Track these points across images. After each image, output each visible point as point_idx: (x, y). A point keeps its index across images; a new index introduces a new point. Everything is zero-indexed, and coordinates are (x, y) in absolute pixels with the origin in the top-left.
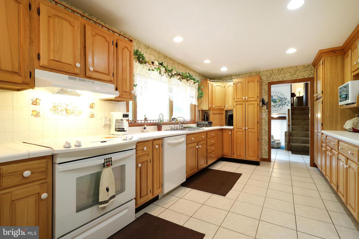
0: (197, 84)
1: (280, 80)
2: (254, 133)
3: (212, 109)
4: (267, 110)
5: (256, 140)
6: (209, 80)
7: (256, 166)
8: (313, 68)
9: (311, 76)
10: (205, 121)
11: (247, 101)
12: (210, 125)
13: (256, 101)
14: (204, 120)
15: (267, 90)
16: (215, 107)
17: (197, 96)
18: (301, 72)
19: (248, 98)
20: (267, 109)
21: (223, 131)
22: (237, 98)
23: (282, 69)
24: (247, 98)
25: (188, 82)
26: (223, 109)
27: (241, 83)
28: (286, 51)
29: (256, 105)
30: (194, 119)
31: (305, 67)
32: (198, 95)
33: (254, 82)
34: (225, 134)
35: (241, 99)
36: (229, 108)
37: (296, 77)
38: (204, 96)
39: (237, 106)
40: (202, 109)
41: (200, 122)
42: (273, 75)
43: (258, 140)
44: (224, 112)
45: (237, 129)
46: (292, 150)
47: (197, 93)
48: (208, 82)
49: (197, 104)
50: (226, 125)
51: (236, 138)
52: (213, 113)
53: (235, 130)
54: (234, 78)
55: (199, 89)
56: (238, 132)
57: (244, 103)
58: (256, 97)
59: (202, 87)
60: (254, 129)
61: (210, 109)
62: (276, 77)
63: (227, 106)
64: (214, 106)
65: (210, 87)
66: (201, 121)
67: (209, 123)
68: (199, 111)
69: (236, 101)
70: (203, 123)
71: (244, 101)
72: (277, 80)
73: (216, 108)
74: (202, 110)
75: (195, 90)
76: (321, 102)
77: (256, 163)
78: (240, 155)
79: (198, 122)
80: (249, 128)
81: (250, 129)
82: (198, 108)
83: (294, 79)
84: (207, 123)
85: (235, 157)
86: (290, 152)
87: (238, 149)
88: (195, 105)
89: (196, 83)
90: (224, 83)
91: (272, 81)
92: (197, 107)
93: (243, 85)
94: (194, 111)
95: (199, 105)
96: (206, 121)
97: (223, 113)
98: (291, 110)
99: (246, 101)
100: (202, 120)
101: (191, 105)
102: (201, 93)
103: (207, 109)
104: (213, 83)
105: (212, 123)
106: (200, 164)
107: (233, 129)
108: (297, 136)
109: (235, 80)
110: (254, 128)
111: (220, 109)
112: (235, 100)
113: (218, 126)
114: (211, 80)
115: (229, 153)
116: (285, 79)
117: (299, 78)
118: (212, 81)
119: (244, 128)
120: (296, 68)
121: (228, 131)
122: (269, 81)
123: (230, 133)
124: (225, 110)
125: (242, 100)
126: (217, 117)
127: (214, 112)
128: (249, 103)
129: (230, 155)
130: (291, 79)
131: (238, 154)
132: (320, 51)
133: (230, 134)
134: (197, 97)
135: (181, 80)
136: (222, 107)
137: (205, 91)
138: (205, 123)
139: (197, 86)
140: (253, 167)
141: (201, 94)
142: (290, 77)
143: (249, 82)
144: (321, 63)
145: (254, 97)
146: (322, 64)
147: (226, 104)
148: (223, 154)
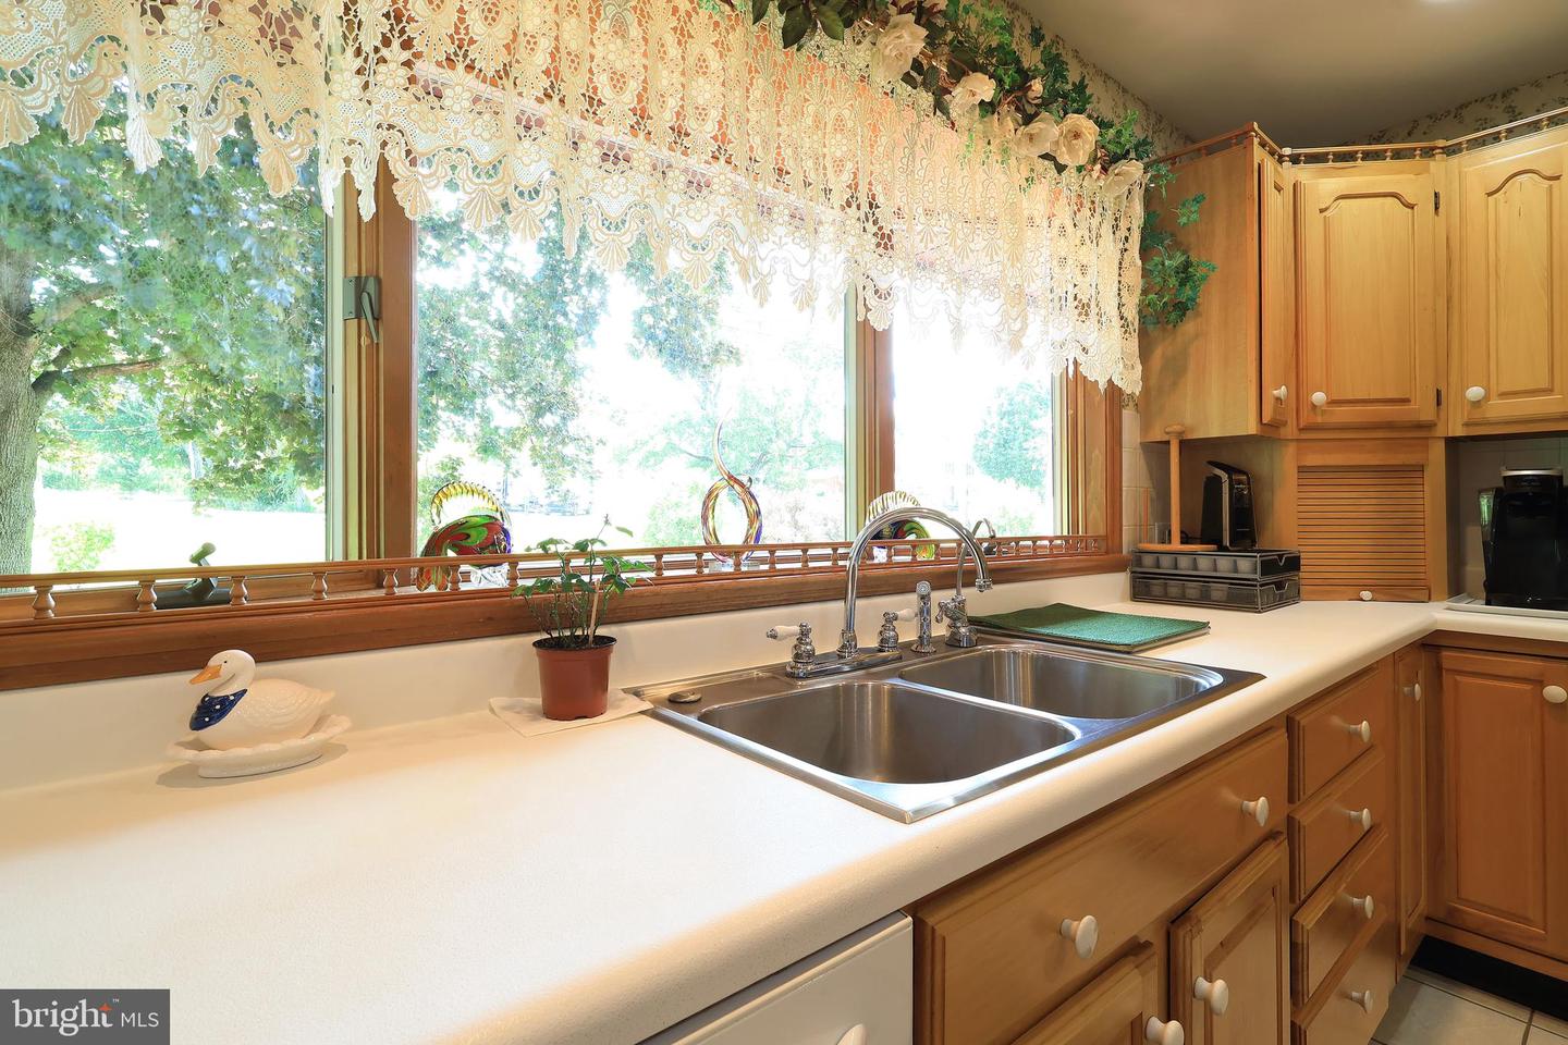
0: (1134, 169)
3: (1289, 431)
6: (1263, 145)
10: (1222, 548)
12: (1279, 585)
14: (1204, 531)
16: (1332, 402)
17: (1132, 303)
26: (1430, 426)
30: (1102, 532)
32: (1145, 292)
36: (1503, 414)
38: (1211, 300)
40: (1191, 429)
41: (1166, 561)
44: (1437, 453)
47: (1134, 277)
48: (1259, 154)
49: (1131, 383)
50: (1456, 589)
52: (1302, 470)
55: (1156, 235)
59: (1187, 216)
61: (1270, 433)
63: (1472, 394)
64: (1319, 397)
65: (1275, 205)
66: (1176, 545)
67: (1268, 567)
68: (1156, 452)
70: (1204, 564)
73: (1343, 414)
74: (1186, 445)
75: (1110, 245)
79: (1148, 560)
82: (1146, 426)
84: (1246, 566)
88: (1114, 392)
89: (1122, 166)
90: (1438, 165)
92: (1129, 417)
94: (1098, 456)
95: (1147, 404)
96: (1235, 544)
97: (1420, 469)
100: (1185, 539)
101: (1076, 387)
102: (1185, 273)
103: (1250, 427)
104: (1304, 174)
105: (1294, 563)
111: (1390, 426)
113: (1366, 594)
114: (1287, 151)
118: (1295, 160)
121: (1525, 668)
123: (1559, 692)
124: (1452, 443)
126: (1356, 503)
127: (1313, 460)
129: (1548, 948)
134: (1131, 313)
136: (1406, 401)
137: (1219, 247)
138: (1224, 564)
139: (1138, 209)
141: (1182, 283)
147: (1454, 378)
148: (1452, 912)
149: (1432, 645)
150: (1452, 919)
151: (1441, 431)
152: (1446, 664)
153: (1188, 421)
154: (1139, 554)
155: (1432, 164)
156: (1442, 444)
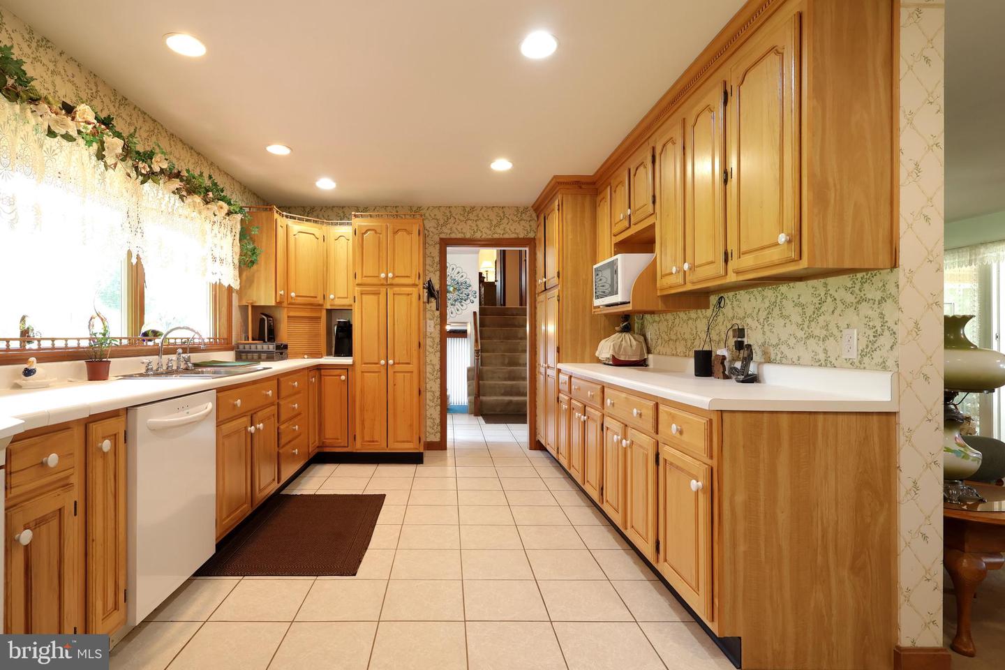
0: (239, 217)
1: (468, 236)
2: (409, 374)
3: (285, 304)
4: (438, 313)
5: (416, 392)
6: (277, 212)
7: (415, 465)
8: (534, 215)
9: (531, 235)
10: (265, 342)
11: (392, 285)
12: (281, 353)
13: (414, 285)
14: (260, 337)
15: (438, 259)
16: (296, 296)
17: (237, 258)
18: (511, 221)
19: (394, 277)
20: (437, 309)
21: (322, 371)
22: (364, 274)
23: (473, 209)
24: (390, 275)
25: (209, 206)
26: (322, 305)
27: (376, 232)
28: (490, 164)
29: (415, 297)
30: (225, 336)
31: (520, 211)
32: (241, 255)
33: (409, 233)
34: (329, 381)
35: (375, 279)
36: (339, 303)
37: (502, 232)
38: (262, 259)
39: (364, 296)
40: (255, 302)
41: (247, 347)
42: (452, 220)
43: (419, 394)
44: (324, 313)
45: (365, 364)
46: (485, 412)
47: (237, 249)
48: (276, 216)
49: (236, 285)
50: (329, 354)
51: (362, 391)
52: (288, 317)
53: (358, 368)
54: (355, 216)
55: (245, 235)
56: (365, 374)
57: (383, 290)
58: (413, 273)
59: (255, 232)
60: (409, 364)
61: (279, 304)
62: (459, 228)
63: (332, 296)
64: (293, 294)
65: (281, 232)
66: (250, 341)
67: (278, 347)
68: (244, 309)
69: (360, 282)
70: (259, 347)
71: (382, 285)
72: (460, 236)
73: (300, 300)
74: (253, 307)
75: (229, 239)
76: (556, 298)
77: (414, 459)
78: (373, 441)
79: (241, 347)
80: (397, 361)
81: (399, 363)
82: (240, 299)
83: (496, 236)
84: (272, 347)
85: (359, 447)
86: (480, 418)
87: (367, 424)
88: (230, 288)
89: (235, 216)
90: (324, 227)
91: (448, 236)
92: (234, 295)
93: (379, 237)
94: (224, 310)
95: (240, 292)
96: (268, 341)
97: (320, 318)
98: (480, 315)
99: (387, 284)
100: (253, 339)
101: (217, 288)
102: (254, 251)
103: (273, 303)
104: (290, 222)
105: (286, 347)
106: (259, 486)
107: (353, 365)
108: (492, 378)
109: (358, 222)
110: (409, 362)
111: (311, 304)
112: (359, 280)
113: (306, 356)
114: (284, 213)
115: (339, 437)
116: (478, 235)
117: (506, 236)
118: (287, 217)
119: (383, 362)
120: (500, 211)
121: (338, 372)
122: (443, 236)
123: (343, 378)
124: (327, 310)
125: (379, 283)
126: (303, 327)
127: (292, 314)
128: (397, 289)
129: (342, 445)
130: (490, 237)
131: (367, 438)
132: (555, 177)
133: (344, 381)
134: (237, 262)
135: (182, 197)
136: (316, 297)
137: (264, 244)
138: (265, 347)
139: (239, 227)
140: (408, 469)
141: (253, 254)
142: (489, 232)
143: (395, 233)
144: (557, 207)
145: (408, 275)
146: (559, 210)
147: (328, 291)
148: (323, 443)
149: (319, 368)
150: (323, 445)
151: (325, 307)
152: (322, 374)
153: (254, 299)
154: (238, 345)
155: (323, 227)
156: (325, 311)
